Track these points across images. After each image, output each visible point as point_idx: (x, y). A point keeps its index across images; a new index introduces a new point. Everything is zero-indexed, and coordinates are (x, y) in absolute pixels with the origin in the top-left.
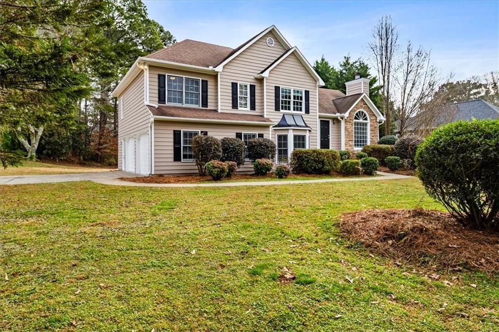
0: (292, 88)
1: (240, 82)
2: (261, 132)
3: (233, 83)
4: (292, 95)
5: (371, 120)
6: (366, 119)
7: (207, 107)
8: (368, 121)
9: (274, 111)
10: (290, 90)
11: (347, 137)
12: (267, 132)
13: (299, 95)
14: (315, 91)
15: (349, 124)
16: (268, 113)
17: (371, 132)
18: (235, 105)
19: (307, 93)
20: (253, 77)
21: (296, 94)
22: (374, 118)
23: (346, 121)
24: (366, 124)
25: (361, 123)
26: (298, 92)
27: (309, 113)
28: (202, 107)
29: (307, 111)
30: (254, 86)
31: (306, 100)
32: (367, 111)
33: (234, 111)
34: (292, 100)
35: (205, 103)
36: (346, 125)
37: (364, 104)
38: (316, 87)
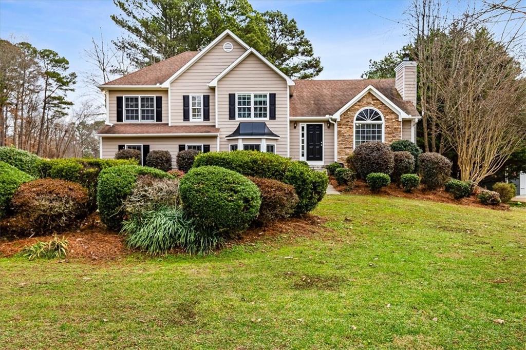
0: (252, 93)
1: (192, 94)
2: (207, 143)
3: (184, 97)
4: (252, 100)
5: (387, 120)
6: (379, 119)
7: (161, 121)
8: (383, 121)
9: (228, 119)
10: (250, 95)
11: (342, 144)
12: (215, 143)
13: (262, 99)
14: (284, 92)
15: (344, 127)
16: (220, 123)
17: (387, 135)
18: (186, 117)
19: (273, 96)
20: (207, 88)
21: (258, 99)
22: (393, 116)
23: (339, 124)
24: (380, 126)
25: (368, 126)
26: (260, 96)
27: (275, 119)
28: (157, 121)
29: (273, 117)
30: (208, 96)
31: (270, 105)
32: (379, 108)
33: (186, 123)
34: (252, 106)
35: (159, 118)
36: (340, 129)
37: (373, 100)
38: (287, 87)
